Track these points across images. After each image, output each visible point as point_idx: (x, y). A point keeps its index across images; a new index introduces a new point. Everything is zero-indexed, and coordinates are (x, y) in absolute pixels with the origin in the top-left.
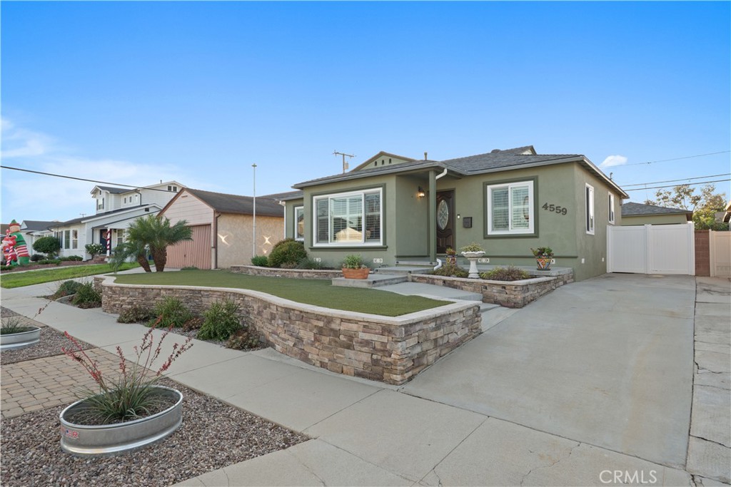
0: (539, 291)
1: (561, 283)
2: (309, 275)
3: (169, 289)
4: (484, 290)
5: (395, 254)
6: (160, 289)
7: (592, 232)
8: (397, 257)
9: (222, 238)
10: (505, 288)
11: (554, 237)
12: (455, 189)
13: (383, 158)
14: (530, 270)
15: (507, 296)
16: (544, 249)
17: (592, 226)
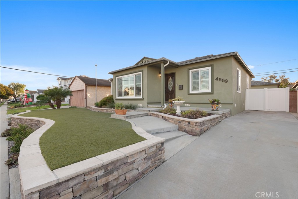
0: (211, 124)
1: (224, 117)
2: (110, 111)
4: (179, 123)
5: (147, 102)
7: (239, 92)
8: (148, 103)
9: (88, 95)
10: (190, 124)
11: (221, 94)
12: (175, 72)
13: (145, 60)
14: (208, 111)
15: (191, 128)
16: (215, 100)
17: (240, 89)
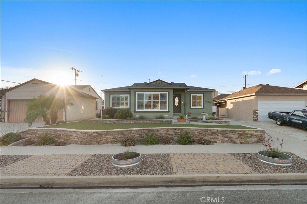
3: (137, 130)
5: (173, 114)
6: (132, 130)
9: (68, 106)
11: (208, 109)
12: (181, 94)
13: (159, 81)
